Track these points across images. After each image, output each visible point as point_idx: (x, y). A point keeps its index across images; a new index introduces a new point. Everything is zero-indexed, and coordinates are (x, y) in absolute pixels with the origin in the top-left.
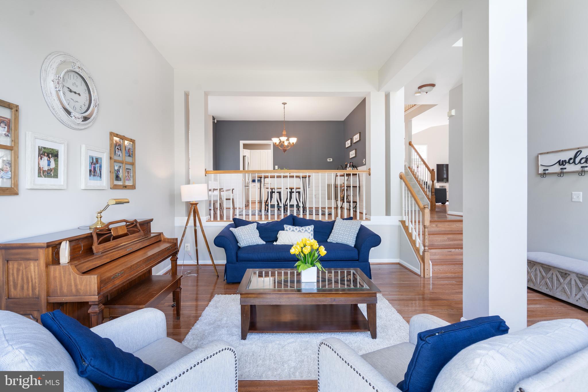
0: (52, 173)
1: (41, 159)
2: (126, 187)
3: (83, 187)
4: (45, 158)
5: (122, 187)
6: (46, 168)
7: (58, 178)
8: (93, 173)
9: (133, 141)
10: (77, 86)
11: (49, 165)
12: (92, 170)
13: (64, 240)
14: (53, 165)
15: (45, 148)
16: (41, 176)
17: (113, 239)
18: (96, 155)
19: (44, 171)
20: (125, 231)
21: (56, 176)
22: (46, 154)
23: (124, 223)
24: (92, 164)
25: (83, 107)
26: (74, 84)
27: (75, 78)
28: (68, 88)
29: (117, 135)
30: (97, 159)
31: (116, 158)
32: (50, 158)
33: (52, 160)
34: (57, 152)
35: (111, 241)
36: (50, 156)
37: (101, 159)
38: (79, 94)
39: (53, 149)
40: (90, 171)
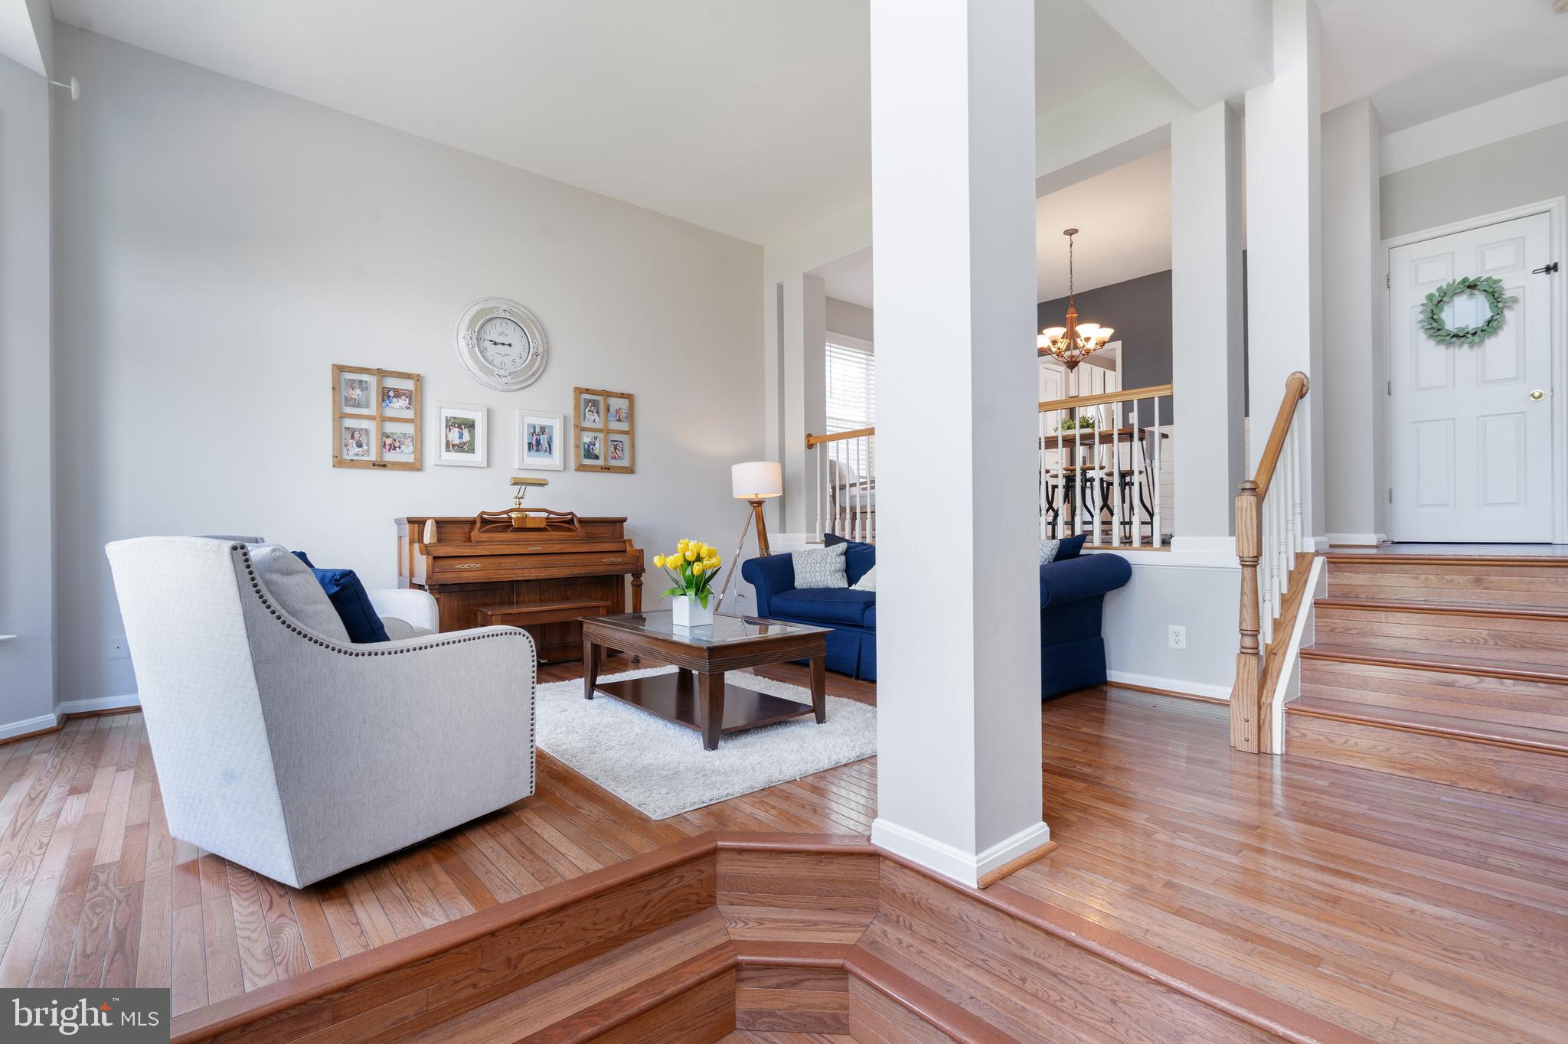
0: (467, 447)
1: (450, 430)
2: (609, 469)
3: (517, 467)
4: (456, 430)
5: (599, 469)
6: (457, 441)
7: (474, 453)
8: (534, 448)
9: (629, 397)
10: (506, 335)
11: (461, 437)
12: (534, 442)
13: (430, 518)
14: (466, 437)
15: (454, 418)
16: (450, 451)
17: (512, 531)
18: (539, 422)
19: (453, 446)
20: (543, 525)
21: (472, 450)
22: (456, 425)
23: (545, 515)
24: (533, 435)
25: (518, 360)
26: (501, 334)
27: (504, 325)
28: (491, 341)
29: (588, 391)
30: (543, 430)
31: (586, 424)
32: (462, 429)
33: (466, 432)
34: (474, 421)
35: (508, 533)
36: (463, 427)
37: (551, 427)
38: (510, 345)
39: (466, 419)
40: (530, 444)
